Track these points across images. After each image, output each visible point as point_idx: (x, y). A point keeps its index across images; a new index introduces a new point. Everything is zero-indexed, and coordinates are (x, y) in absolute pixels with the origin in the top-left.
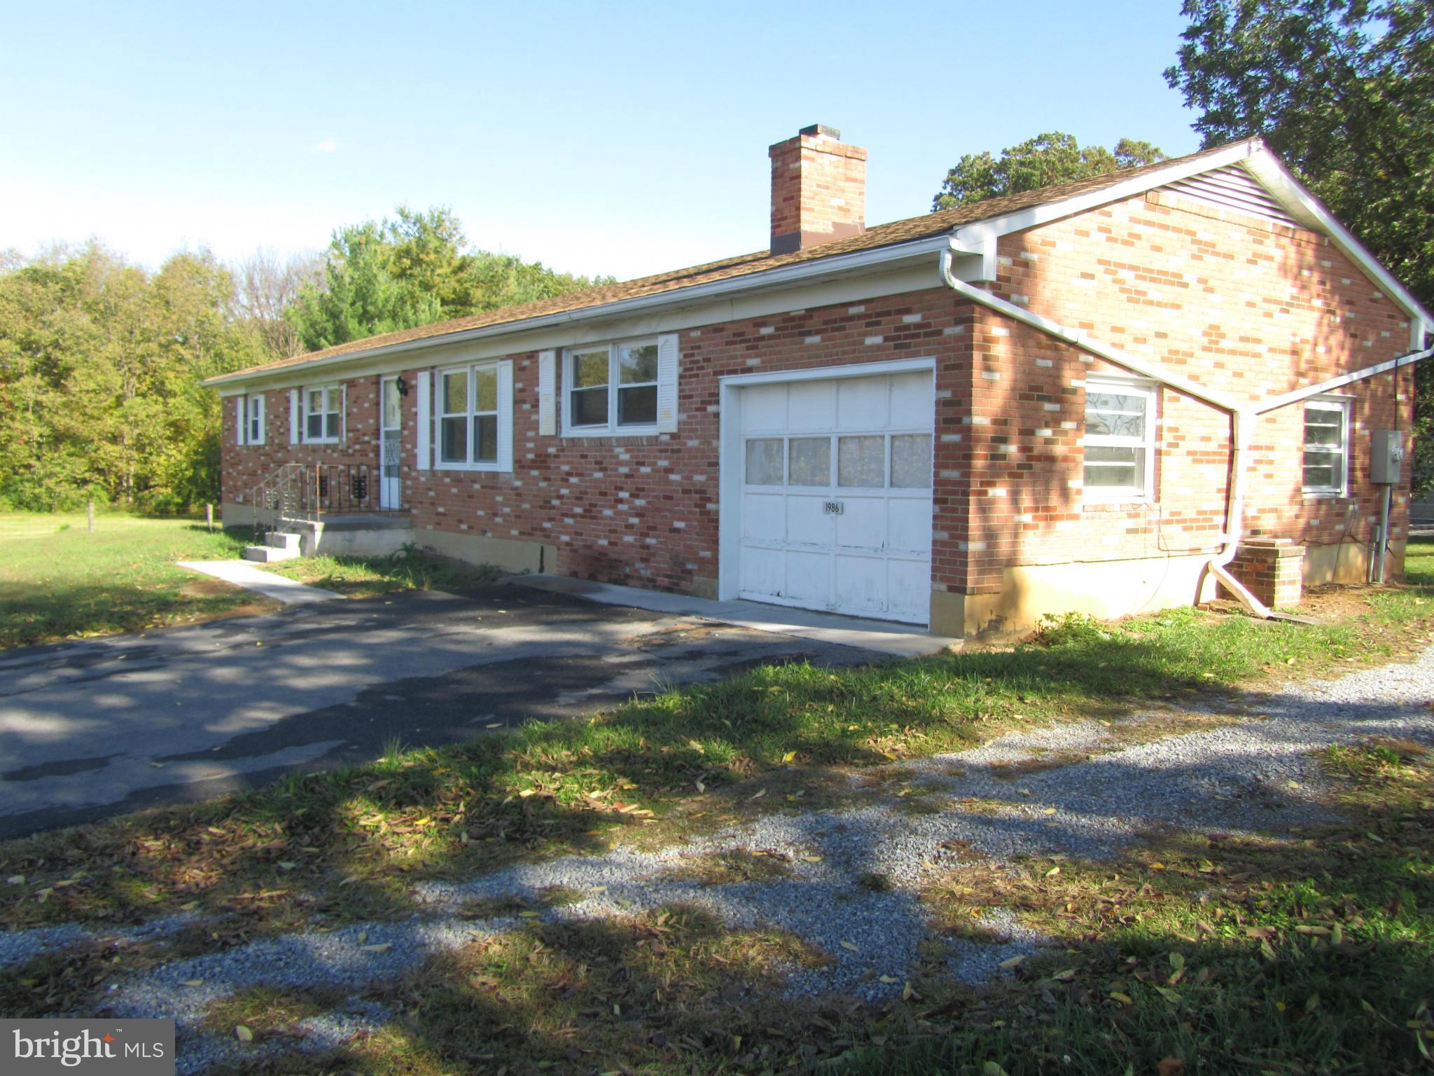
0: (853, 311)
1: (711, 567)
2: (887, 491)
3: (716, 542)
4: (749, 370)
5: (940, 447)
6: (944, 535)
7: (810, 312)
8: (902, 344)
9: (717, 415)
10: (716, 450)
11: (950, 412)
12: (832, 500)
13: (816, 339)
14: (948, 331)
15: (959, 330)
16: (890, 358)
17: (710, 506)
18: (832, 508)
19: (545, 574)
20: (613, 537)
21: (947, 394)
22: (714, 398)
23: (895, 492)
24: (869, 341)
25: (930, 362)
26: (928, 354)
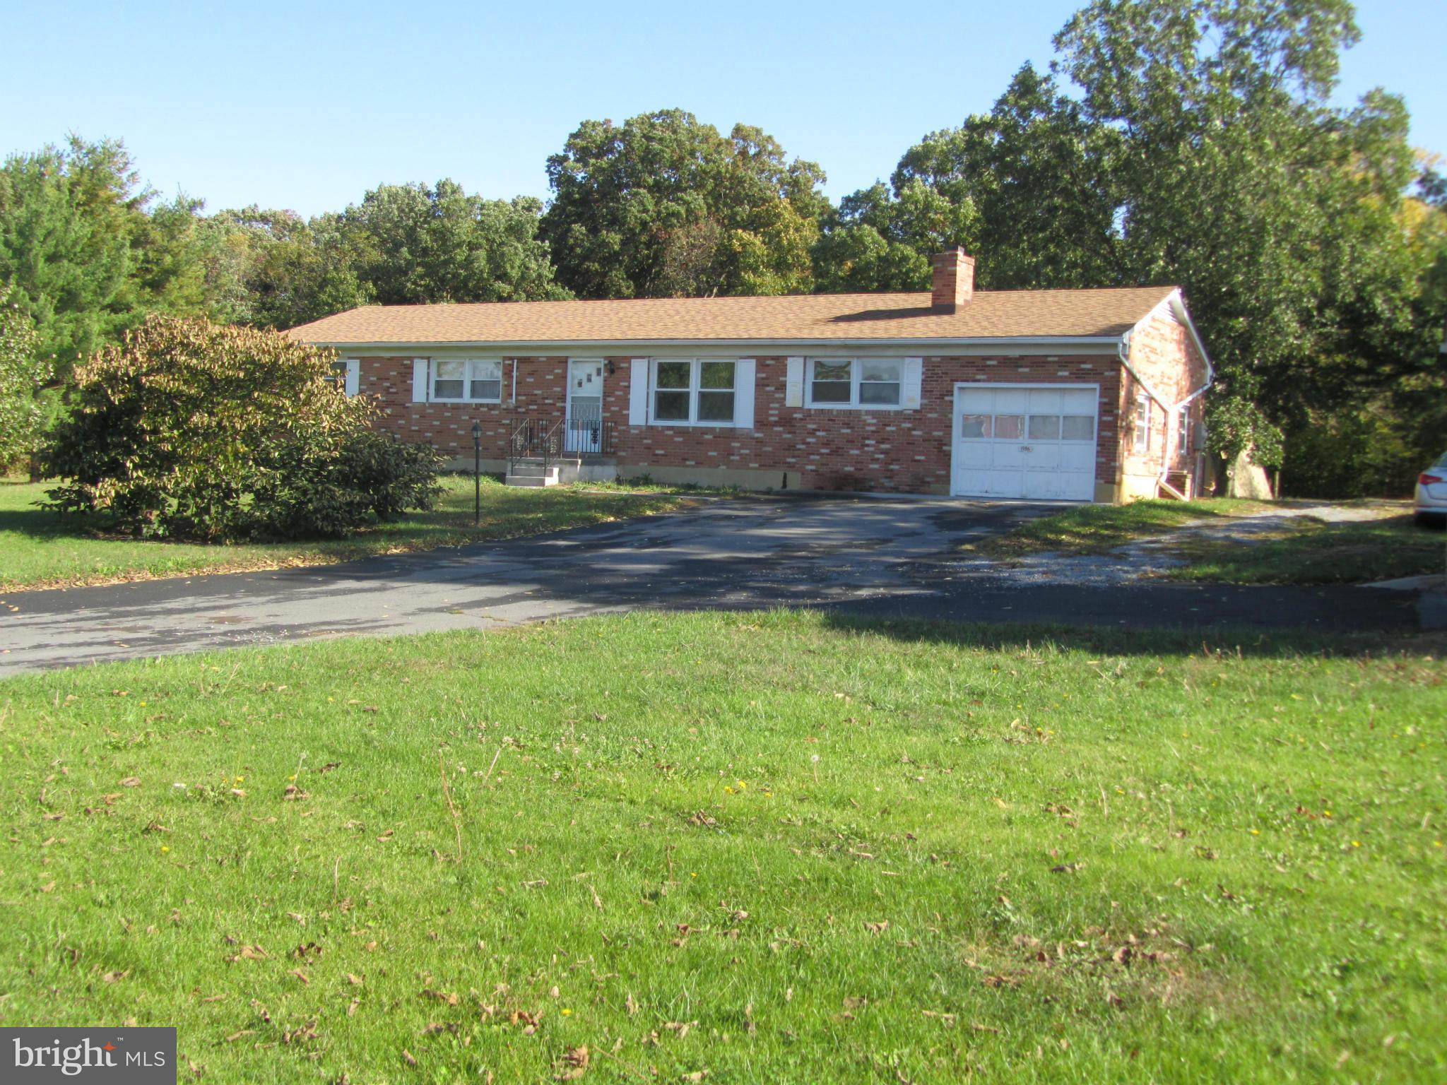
0: (1050, 359)
1: (947, 479)
2: (1060, 441)
3: (949, 466)
4: (979, 381)
5: (1100, 422)
6: (1103, 460)
7: (1022, 357)
8: (1080, 376)
9: (952, 402)
10: (951, 420)
11: (1107, 408)
12: (1025, 445)
13: (1026, 370)
14: (1106, 374)
15: (1112, 373)
16: (1073, 382)
17: (945, 448)
18: (1026, 449)
19: (789, 488)
20: (859, 466)
21: (1106, 400)
22: (951, 393)
23: (1065, 442)
24: (1060, 374)
25: (1097, 386)
26: (1095, 382)
